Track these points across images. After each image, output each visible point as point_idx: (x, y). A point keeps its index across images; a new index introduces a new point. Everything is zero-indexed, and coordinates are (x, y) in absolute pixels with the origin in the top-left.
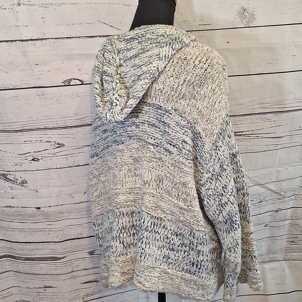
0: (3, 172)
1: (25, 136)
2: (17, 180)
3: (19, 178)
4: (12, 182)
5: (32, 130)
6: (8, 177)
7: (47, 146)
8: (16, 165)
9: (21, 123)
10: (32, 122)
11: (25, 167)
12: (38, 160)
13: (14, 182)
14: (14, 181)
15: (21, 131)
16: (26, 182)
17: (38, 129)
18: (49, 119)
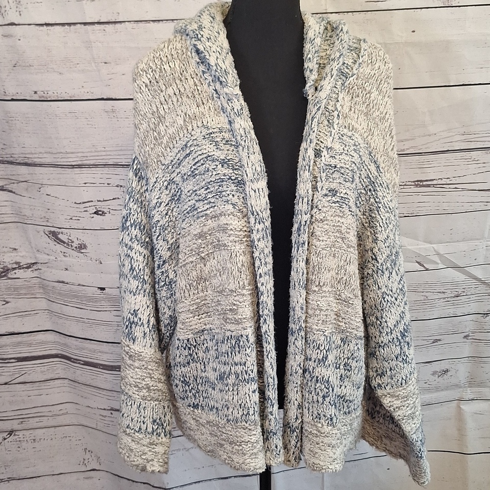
0: (53, 229)
1: (86, 175)
2: (73, 242)
3: (75, 240)
4: (65, 245)
5: (96, 166)
6: (60, 236)
7: (117, 192)
8: (71, 219)
9: (80, 155)
10: (96, 154)
11: (83, 223)
12: (103, 213)
13: (68, 245)
14: (68, 244)
15: (79, 166)
16: (85, 247)
17: (105, 165)
18: (121, 150)
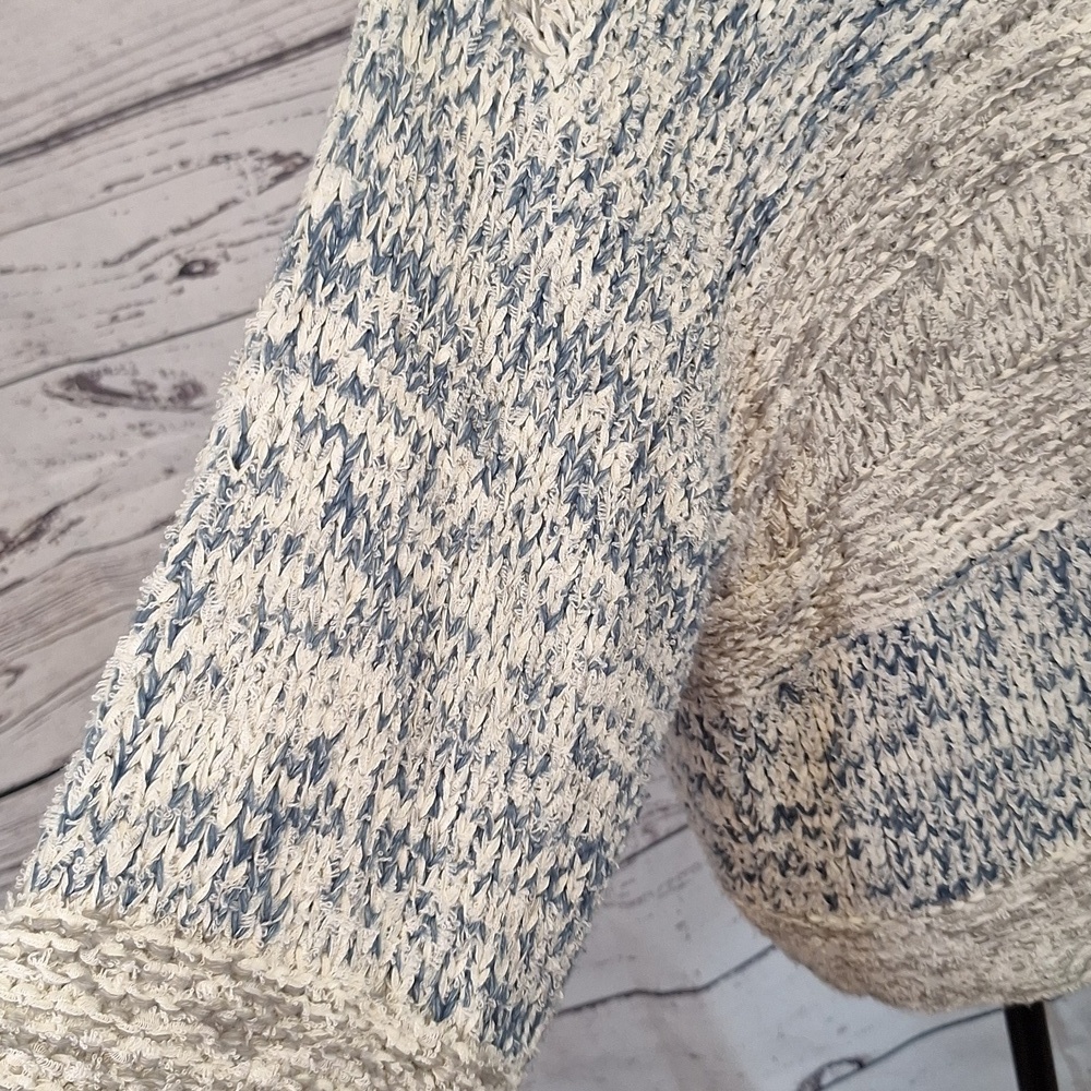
0: (72, 370)
1: (95, 159)
2: (152, 387)
3: (157, 379)
4: (135, 402)
5: (115, 115)
6: (106, 382)
7: (214, 185)
8: (114, 319)
9: (49, 95)
10: (98, 74)
11: (159, 318)
12: (208, 267)
13: (141, 398)
14: (142, 396)
15: (65, 136)
16: (198, 389)
17: (147, 103)
18: (175, 30)
